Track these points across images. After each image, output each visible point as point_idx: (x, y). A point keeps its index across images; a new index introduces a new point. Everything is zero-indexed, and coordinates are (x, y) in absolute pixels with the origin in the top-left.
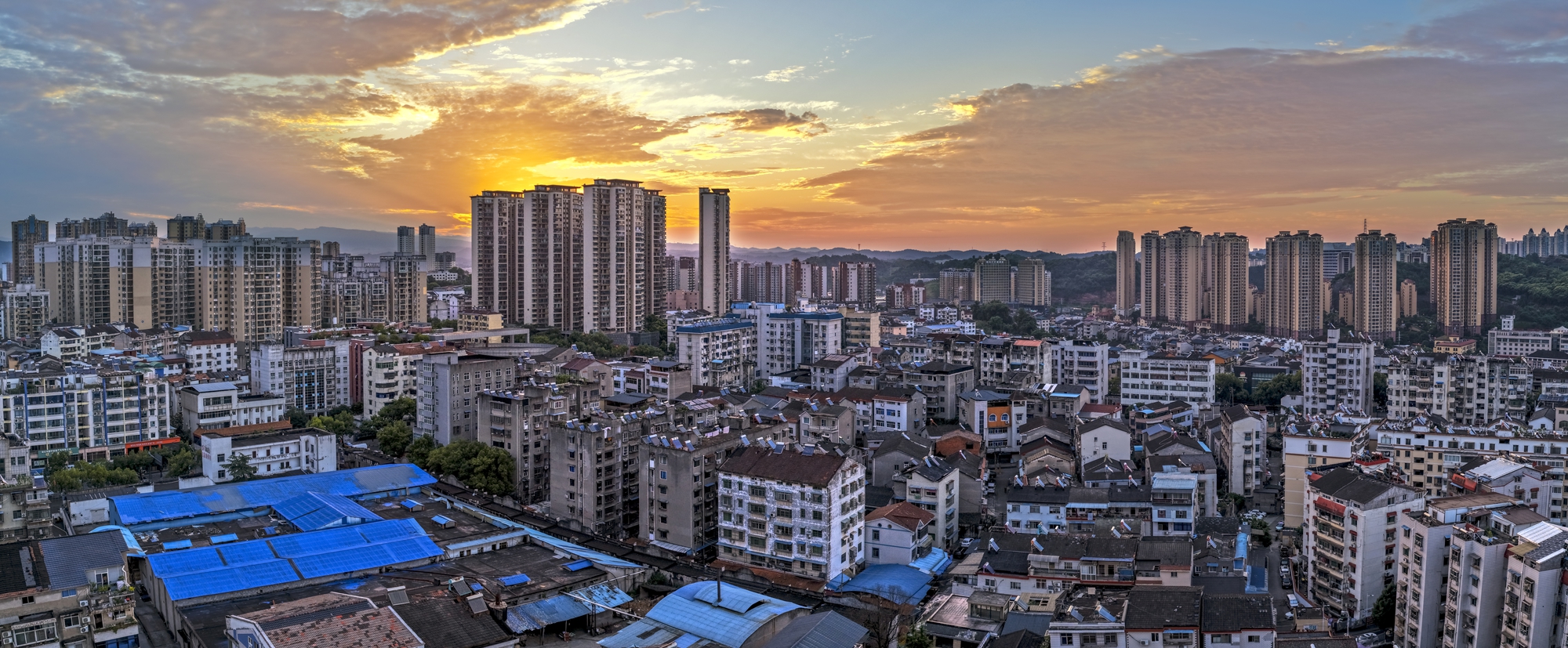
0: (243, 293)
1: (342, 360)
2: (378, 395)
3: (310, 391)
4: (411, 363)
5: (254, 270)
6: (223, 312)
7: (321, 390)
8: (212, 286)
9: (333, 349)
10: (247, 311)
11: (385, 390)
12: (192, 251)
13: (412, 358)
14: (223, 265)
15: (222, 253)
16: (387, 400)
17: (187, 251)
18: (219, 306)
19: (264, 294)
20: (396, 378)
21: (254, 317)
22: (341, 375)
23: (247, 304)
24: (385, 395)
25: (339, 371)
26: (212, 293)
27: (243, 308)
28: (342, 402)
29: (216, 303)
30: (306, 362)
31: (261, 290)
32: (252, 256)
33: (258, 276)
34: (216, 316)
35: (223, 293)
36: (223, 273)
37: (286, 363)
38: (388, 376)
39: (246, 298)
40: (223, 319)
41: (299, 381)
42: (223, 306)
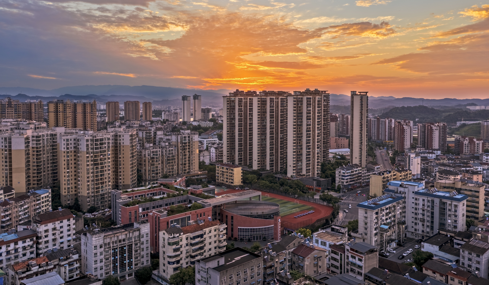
0: (86, 167)
1: (145, 236)
2: (169, 263)
3: (123, 259)
4: (191, 239)
5: (93, 153)
6: (73, 177)
7: (130, 257)
8: (66, 162)
9: (139, 230)
10: (88, 177)
11: (174, 260)
12: (55, 135)
13: (191, 235)
14: (73, 149)
15: (72, 142)
16: (175, 266)
17: (52, 135)
18: (70, 174)
19: (100, 166)
20: (181, 249)
21: (93, 181)
22: (144, 246)
23: (88, 173)
24: (174, 263)
25: (143, 244)
26: (66, 166)
27: (86, 176)
28: (145, 264)
29: (68, 172)
30: (120, 241)
31: (98, 164)
32: (91, 145)
33: (96, 156)
34: (68, 180)
35: (73, 166)
36: (73, 154)
37: (105, 245)
38: (175, 250)
39: (88, 170)
40: (73, 181)
41: (115, 255)
42: (73, 173)
